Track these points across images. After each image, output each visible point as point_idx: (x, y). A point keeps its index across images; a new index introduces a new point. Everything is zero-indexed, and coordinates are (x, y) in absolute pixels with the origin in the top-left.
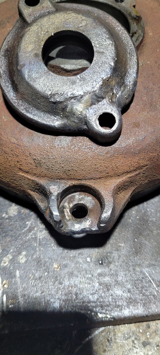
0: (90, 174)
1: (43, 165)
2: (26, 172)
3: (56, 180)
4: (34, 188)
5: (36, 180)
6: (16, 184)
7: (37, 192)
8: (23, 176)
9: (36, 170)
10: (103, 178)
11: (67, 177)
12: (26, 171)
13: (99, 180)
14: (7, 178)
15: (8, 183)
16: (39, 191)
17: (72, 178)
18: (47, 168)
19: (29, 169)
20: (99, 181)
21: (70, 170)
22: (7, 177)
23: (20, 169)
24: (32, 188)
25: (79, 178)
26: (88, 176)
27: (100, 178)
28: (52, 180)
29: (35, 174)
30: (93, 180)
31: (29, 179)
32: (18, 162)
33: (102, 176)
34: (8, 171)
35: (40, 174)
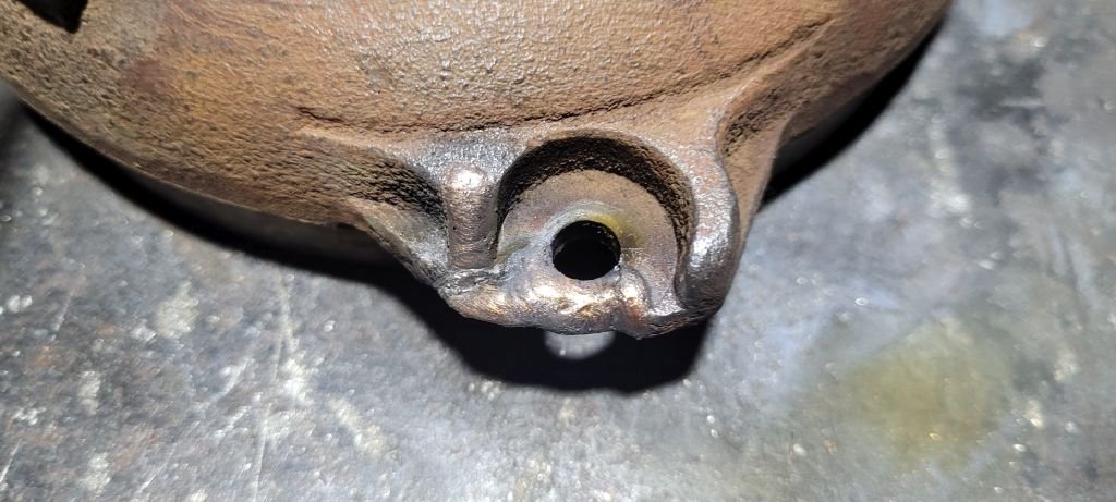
0: (608, 86)
1: (402, 77)
2: (332, 120)
3: (468, 135)
4: (373, 184)
5: (379, 146)
6: (293, 183)
7: (387, 200)
8: (321, 140)
9: (376, 104)
10: (663, 96)
11: (515, 113)
12: (331, 115)
13: (648, 106)
14: (248, 161)
15: (255, 187)
16: (399, 195)
17: (537, 112)
18: (423, 84)
19: (345, 106)
20: (648, 111)
21: (521, 81)
22: (247, 157)
23: (304, 111)
24: (365, 189)
25: (563, 110)
26: (601, 95)
27: (650, 97)
28: (450, 134)
29: (371, 124)
30: (623, 110)
31: (350, 151)
32: (288, 81)
33: (659, 88)
34: (249, 132)
35: (395, 117)
